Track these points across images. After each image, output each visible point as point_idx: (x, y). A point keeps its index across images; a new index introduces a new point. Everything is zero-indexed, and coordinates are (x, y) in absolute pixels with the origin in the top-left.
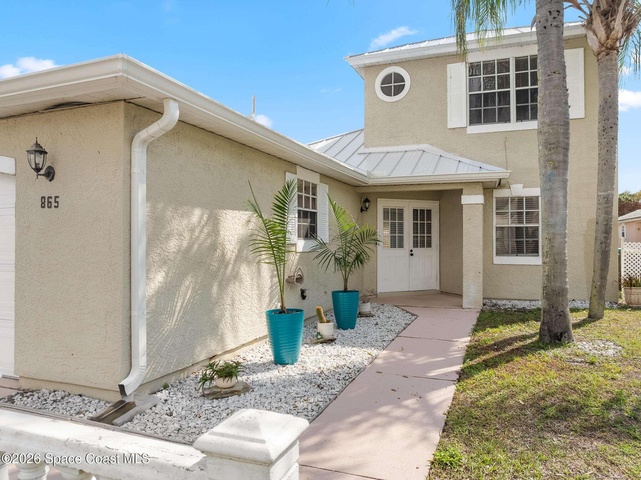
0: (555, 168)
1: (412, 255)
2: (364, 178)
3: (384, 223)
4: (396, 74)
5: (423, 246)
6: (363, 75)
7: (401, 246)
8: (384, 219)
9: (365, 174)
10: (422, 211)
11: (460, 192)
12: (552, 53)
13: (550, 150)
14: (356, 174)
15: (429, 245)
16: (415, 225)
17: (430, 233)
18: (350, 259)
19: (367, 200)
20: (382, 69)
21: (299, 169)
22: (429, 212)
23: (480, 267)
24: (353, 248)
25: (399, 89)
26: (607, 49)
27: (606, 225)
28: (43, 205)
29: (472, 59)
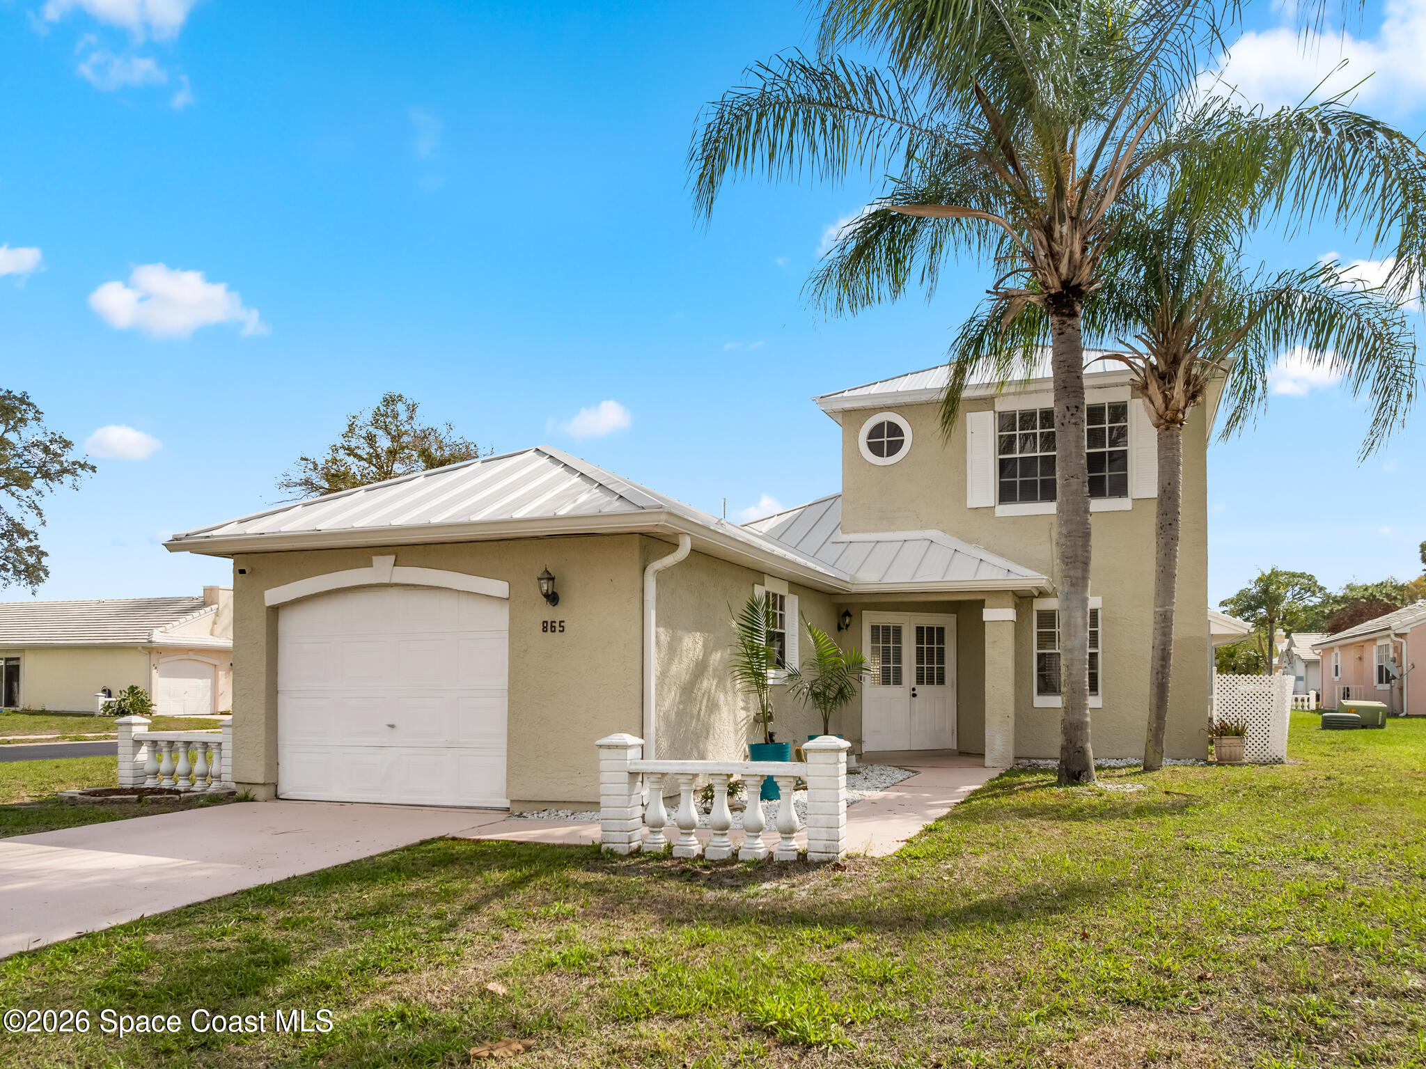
0: (1073, 585)
1: (914, 695)
2: (845, 584)
3: (873, 647)
4: (890, 423)
5: (932, 683)
6: (840, 422)
7: (898, 681)
8: (872, 642)
9: (848, 580)
10: (930, 629)
11: (980, 605)
12: (1071, 453)
13: (1067, 565)
14: (836, 581)
15: (941, 681)
16: (920, 651)
17: (943, 663)
18: (831, 694)
19: (847, 614)
20: (870, 416)
21: (767, 579)
22: (941, 630)
23: (1010, 709)
24: (835, 679)
25: (894, 448)
26: (1167, 421)
27: (1164, 650)
28: (545, 630)
29: (1002, 406)
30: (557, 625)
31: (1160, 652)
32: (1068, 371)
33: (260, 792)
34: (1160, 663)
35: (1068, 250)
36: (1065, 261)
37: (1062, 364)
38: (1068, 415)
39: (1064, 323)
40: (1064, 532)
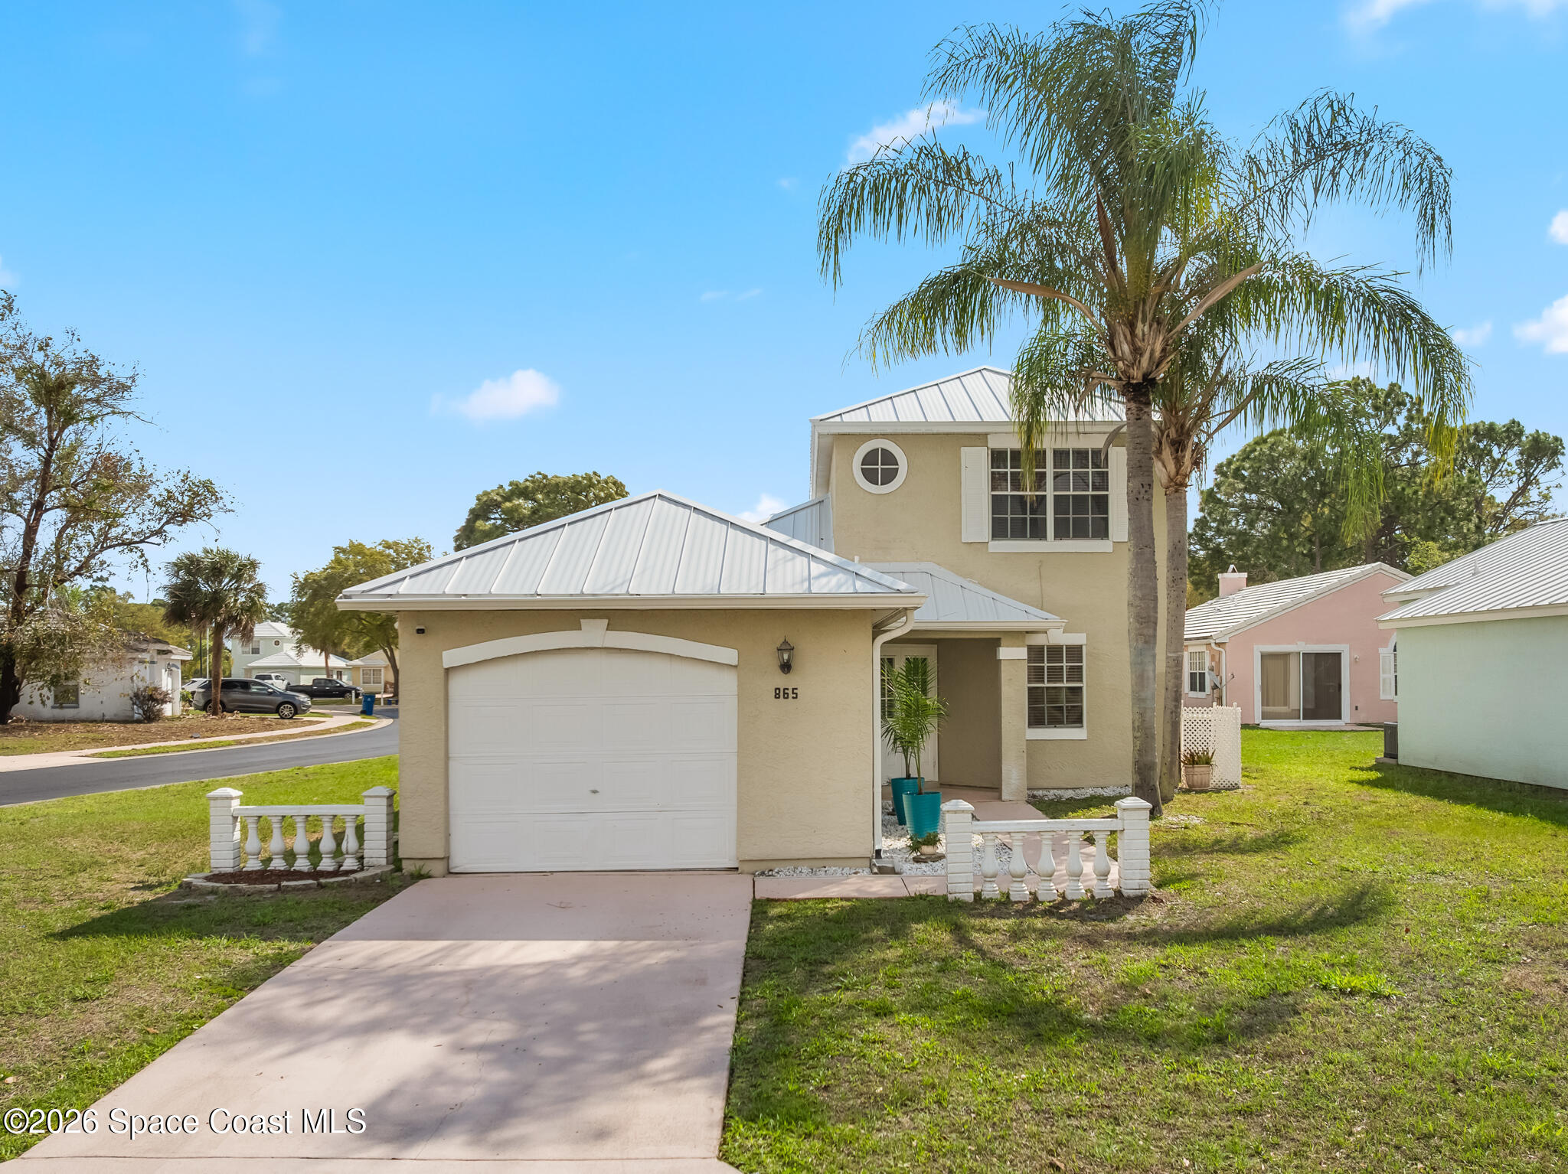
0: (1146, 642)
4: (884, 451)
11: (996, 644)
20: (864, 441)
23: (1025, 744)
25: (889, 476)
26: (1176, 484)
27: (1176, 691)
28: (777, 696)
29: (995, 443)
30: (790, 692)
31: (1174, 694)
32: (1143, 453)
33: (437, 868)
34: (1174, 703)
35: (1149, 348)
36: (1147, 356)
37: (1138, 446)
38: (1143, 491)
39: (1142, 410)
40: (1139, 594)
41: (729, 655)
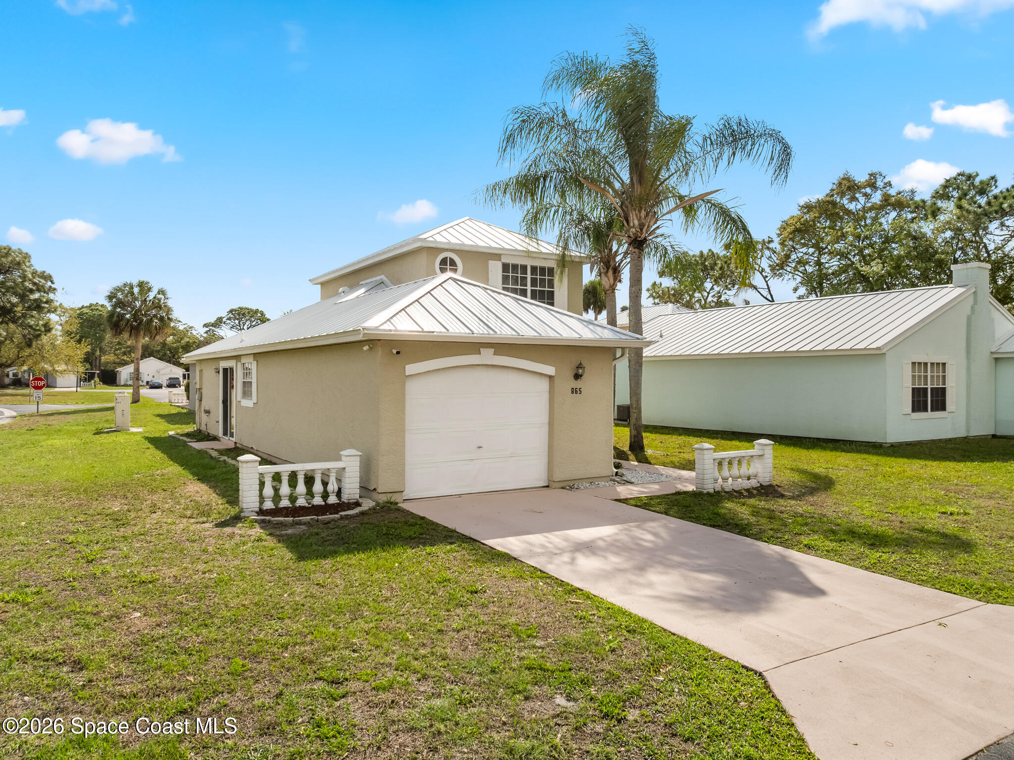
4: (450, 258)
20: (441, 253)
28: (572, 393)
29: (505, 260)
30: (578, 390)
33: (399, 497)
41: (550, 370)
